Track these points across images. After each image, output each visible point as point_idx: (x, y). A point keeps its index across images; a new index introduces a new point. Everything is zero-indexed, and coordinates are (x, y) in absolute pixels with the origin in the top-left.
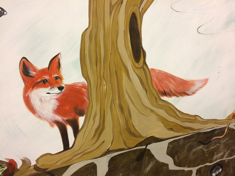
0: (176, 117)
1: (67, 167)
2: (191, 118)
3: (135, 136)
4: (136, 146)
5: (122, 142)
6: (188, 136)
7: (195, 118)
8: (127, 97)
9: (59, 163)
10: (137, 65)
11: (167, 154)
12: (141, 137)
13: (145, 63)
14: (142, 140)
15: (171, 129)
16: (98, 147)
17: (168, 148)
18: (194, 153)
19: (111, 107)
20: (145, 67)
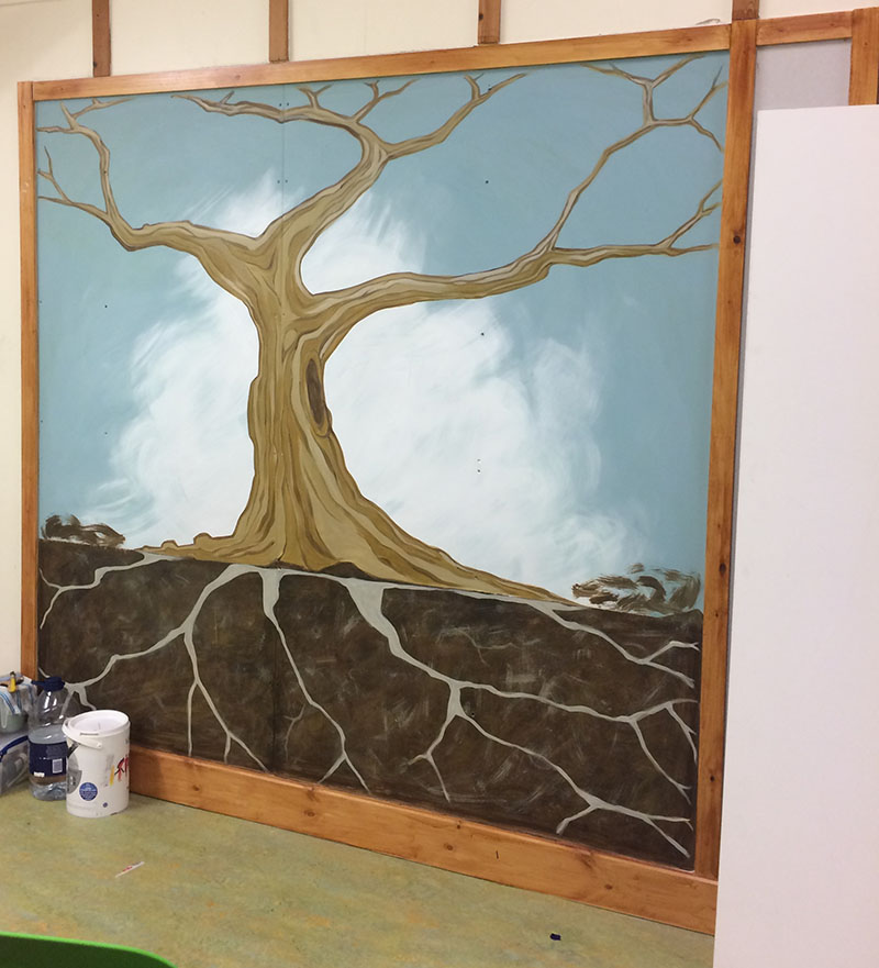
0: (395, 538)
1: (225, 566)
2: (427, 551)
3: (320, 551)
4: (322, 572)
5: (300, 553)
6: (427, 591)
7: (436, 556)
8: (305, 478)
9: (217, 554)
10: (318, 432)
11: (384, 615)
12: (332, 557)
13: (330, 429)
14: (333, 563)
15: (386, 561)
16: (264, 550)
17: (384, 601)
18: (447, 639)
19: (283, 489)
20: (331, 436)
